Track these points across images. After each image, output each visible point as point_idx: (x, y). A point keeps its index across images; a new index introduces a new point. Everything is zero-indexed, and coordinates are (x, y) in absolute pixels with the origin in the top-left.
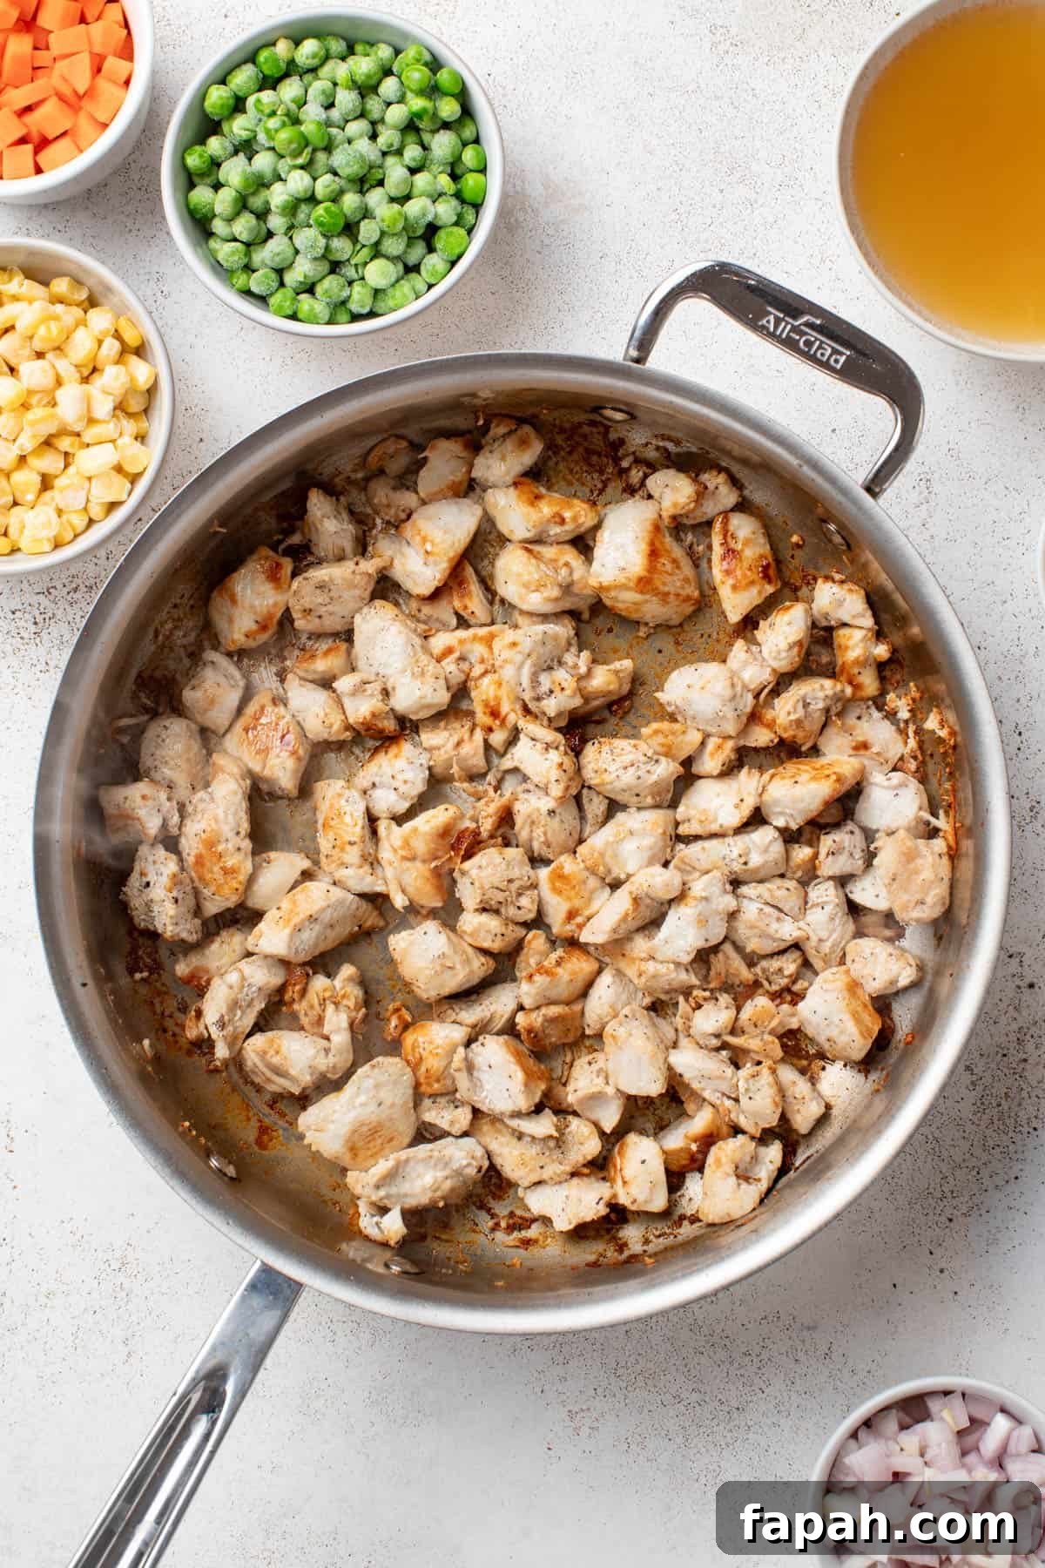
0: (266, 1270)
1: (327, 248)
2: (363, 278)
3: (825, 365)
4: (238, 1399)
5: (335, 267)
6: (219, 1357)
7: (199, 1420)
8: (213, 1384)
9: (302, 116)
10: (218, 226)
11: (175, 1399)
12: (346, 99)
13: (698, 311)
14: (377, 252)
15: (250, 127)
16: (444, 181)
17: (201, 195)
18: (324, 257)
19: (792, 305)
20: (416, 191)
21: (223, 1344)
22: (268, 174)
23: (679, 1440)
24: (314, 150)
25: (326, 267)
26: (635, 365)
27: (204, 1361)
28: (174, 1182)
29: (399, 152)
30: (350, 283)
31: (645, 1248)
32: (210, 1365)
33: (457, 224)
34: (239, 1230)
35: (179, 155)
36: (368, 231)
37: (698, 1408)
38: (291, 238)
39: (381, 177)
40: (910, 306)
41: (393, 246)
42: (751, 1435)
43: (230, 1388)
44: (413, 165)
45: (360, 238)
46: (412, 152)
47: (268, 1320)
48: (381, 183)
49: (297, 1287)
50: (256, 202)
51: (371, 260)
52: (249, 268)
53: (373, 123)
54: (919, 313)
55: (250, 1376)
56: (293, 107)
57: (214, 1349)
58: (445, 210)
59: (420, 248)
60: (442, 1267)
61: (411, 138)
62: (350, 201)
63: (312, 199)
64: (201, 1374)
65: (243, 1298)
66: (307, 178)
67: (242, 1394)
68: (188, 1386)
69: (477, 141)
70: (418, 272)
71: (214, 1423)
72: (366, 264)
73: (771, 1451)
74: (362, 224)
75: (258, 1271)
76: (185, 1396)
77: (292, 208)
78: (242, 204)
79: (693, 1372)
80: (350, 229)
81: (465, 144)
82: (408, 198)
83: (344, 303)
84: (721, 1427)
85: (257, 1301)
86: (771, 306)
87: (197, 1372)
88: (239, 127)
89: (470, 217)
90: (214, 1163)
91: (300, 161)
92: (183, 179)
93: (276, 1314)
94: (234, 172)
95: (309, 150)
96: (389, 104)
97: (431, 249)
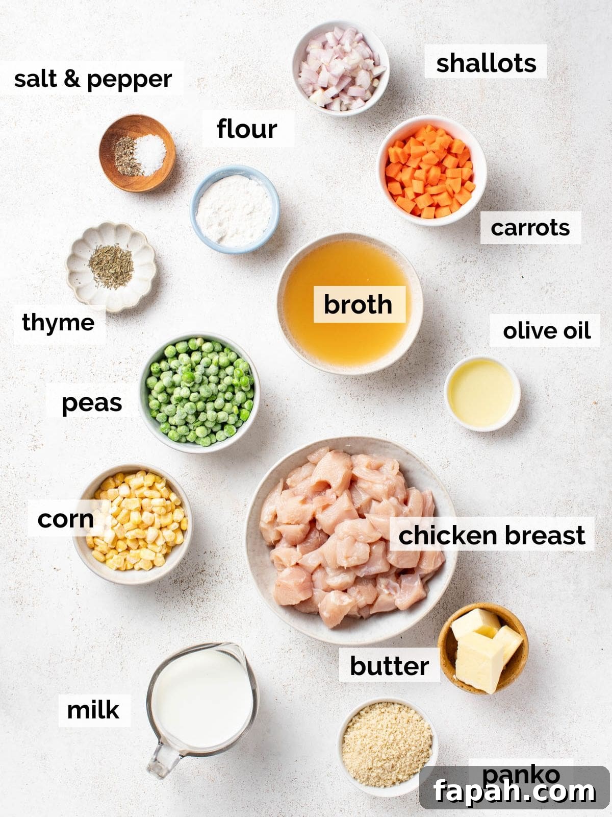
1: (186, 417)
2: (195, 430)
5: (186, 424)
9: (196, 369)
10: (154, 393)
12: (213, 369)
14: (203, 424)
15: (176, 366)
16: (235, 409)
17: (152, 381)
18: (184, 419)
20: (224, 409)
22: (177, 383)
24: (195, 383)
25: (184, 422)
29: (225, 393)
30: (190, 430)
33: (233, 425)
35: (150, 364)
36: (202, 417)
38: (176, 407)
39: (214, 399)
41: (209, 424)
44: (227, 399)
45: (199, 418)
46: (228, 395)
48: (214, 401)
50: (169, 391)
51: (200, 426)
52: (159, 411)
53: (220, 379)
56: (194, 364)
58: (232, 419)
59: (219, 427)
61: (231, 389)
62: (200, 405)
63: (188, 399)
66: (188, 392)
69: (252, 399)
70: (215, 434)
72: (198, 427)
74: (201, 413)
77: (180, 400)
78: (164, 390)
80: (197, 414)
81: (247, 399)
82: (221, 410)
83: (185, 436)
88: (173, 363)
89: (239, 424)
91: (189, 385)
92: (147, 373)
94: (166, 378)
95: (193, 383)
96: (227, 375)
97: (222, 429)
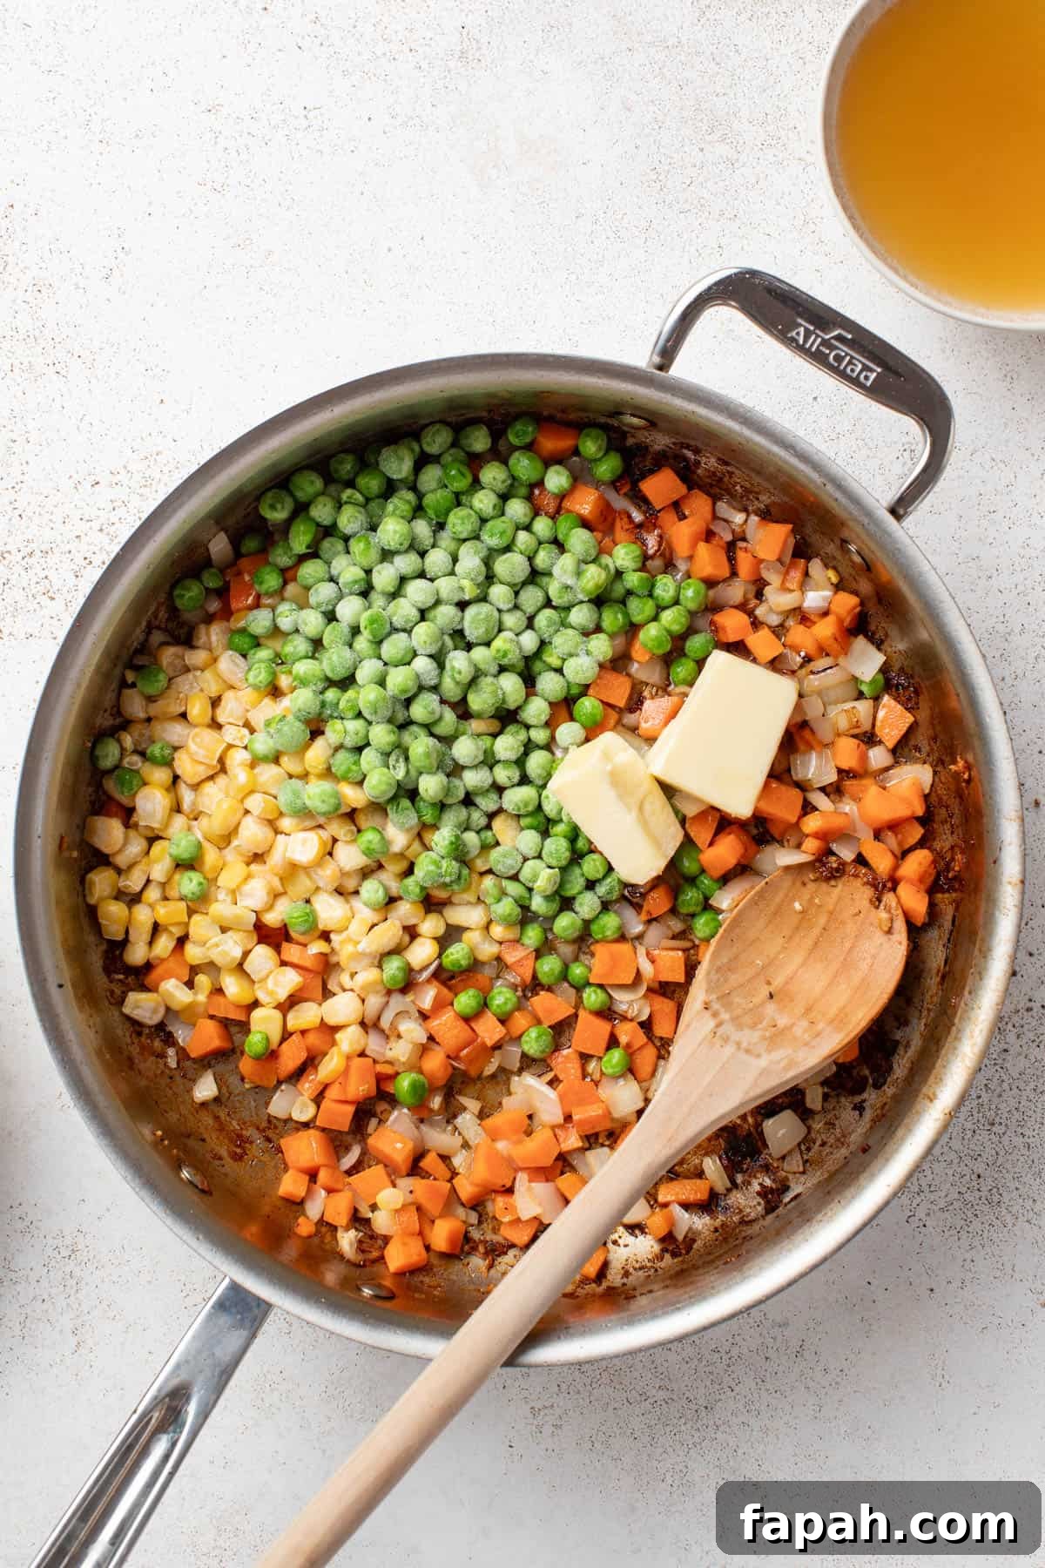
0: (235, 1288)
3: (855, 382)
4: (200, 1421)
6: (183, 1376)
7: (159, 1439)
8: (174, 1403)
11: (135, 1417)
13: (724, 319)
19: (823, 317)
21: (187, 1362)
23: (646, 1439)
26: (658, 372)
27: (167, 1380)
28: (144, 1193)
31: (625, 1280)
32: (175, 1382)
34: (209, 1246)
37: (664, 1405)
40: (896, 271)
42: (719, 1435)
43: (192, 1409)
47: (235, 1339)
49: (265, 1307)
54: (905, 278)
55: (214, 1397)
57: (178, 1366)
60: (415, 1291)
64: (163, 1393)
65: (210, 1317)
67: (204, 1415)
68: (150, 1403)
71: (174, 1444)
73: (740, 1452)
75: (227, 1288)
76: (147, 1414)
79: (660, 1370)
84: (688, 1426)
85: (224, 1320)
86: (802, 317)
87: (159, 1390)
90: (185, 1174)
93: (244, 1333)
